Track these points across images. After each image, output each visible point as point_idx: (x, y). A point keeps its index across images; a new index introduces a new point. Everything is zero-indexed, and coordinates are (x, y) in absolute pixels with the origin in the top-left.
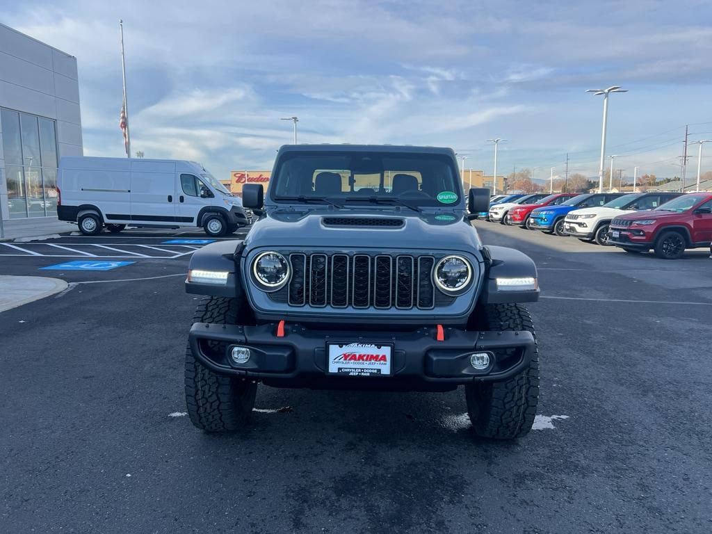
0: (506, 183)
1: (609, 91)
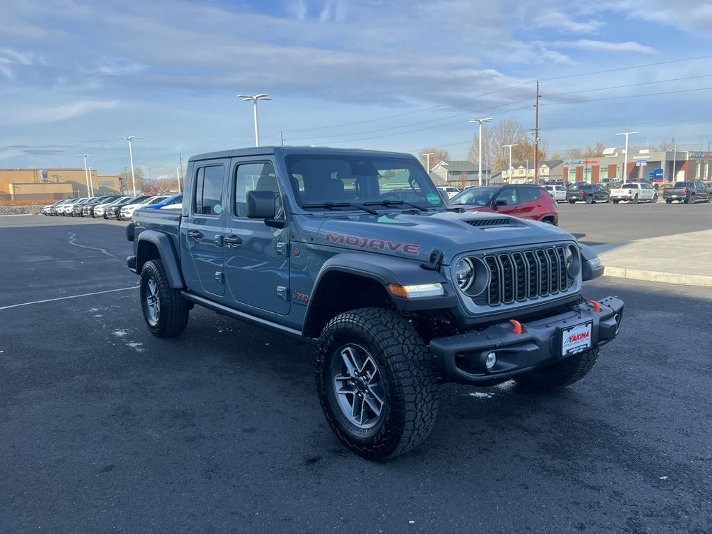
0: (122, 183)
1: (257, 98)
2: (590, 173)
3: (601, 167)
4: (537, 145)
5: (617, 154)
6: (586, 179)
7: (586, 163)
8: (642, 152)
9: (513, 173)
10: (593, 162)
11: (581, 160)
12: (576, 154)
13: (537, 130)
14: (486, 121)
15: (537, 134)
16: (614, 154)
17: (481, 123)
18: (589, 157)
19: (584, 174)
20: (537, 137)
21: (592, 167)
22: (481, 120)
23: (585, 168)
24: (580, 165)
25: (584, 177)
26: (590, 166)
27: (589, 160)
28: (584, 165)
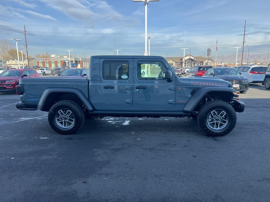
2: (48, 64)
3: (52, 62)
4: (27, 51)
5: (56, 57)
6: (47, 66)
7: (46, 60)
8: (65, 57)
9: (12, 62)
10: (48, 60)
11: (44, 58)
12: (38, 56)
13: (26, 45)
14: (19, 40)
15: (27, 47)
16: (55, 57)
17: (17, 41)
18: (46, 58)
19: (46, 64)
20: (27, 48)
21: (49, 61)
22: (17, 40)
23: (46, 62)
24: (43, 61)
25: (46, 65)
26: (47, 61)
27: (47, 59)
28: (45, 61)
